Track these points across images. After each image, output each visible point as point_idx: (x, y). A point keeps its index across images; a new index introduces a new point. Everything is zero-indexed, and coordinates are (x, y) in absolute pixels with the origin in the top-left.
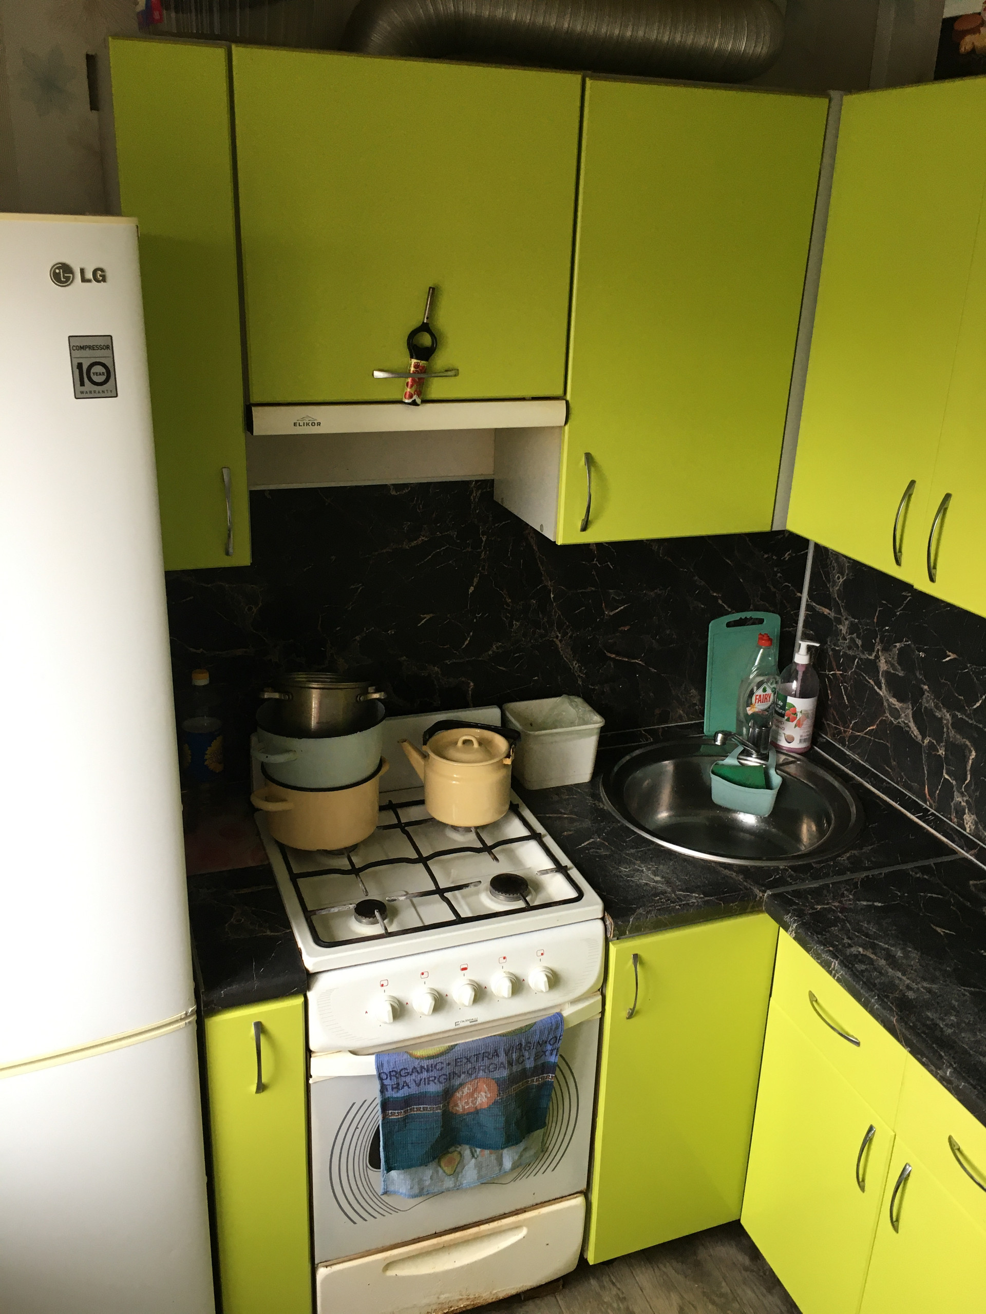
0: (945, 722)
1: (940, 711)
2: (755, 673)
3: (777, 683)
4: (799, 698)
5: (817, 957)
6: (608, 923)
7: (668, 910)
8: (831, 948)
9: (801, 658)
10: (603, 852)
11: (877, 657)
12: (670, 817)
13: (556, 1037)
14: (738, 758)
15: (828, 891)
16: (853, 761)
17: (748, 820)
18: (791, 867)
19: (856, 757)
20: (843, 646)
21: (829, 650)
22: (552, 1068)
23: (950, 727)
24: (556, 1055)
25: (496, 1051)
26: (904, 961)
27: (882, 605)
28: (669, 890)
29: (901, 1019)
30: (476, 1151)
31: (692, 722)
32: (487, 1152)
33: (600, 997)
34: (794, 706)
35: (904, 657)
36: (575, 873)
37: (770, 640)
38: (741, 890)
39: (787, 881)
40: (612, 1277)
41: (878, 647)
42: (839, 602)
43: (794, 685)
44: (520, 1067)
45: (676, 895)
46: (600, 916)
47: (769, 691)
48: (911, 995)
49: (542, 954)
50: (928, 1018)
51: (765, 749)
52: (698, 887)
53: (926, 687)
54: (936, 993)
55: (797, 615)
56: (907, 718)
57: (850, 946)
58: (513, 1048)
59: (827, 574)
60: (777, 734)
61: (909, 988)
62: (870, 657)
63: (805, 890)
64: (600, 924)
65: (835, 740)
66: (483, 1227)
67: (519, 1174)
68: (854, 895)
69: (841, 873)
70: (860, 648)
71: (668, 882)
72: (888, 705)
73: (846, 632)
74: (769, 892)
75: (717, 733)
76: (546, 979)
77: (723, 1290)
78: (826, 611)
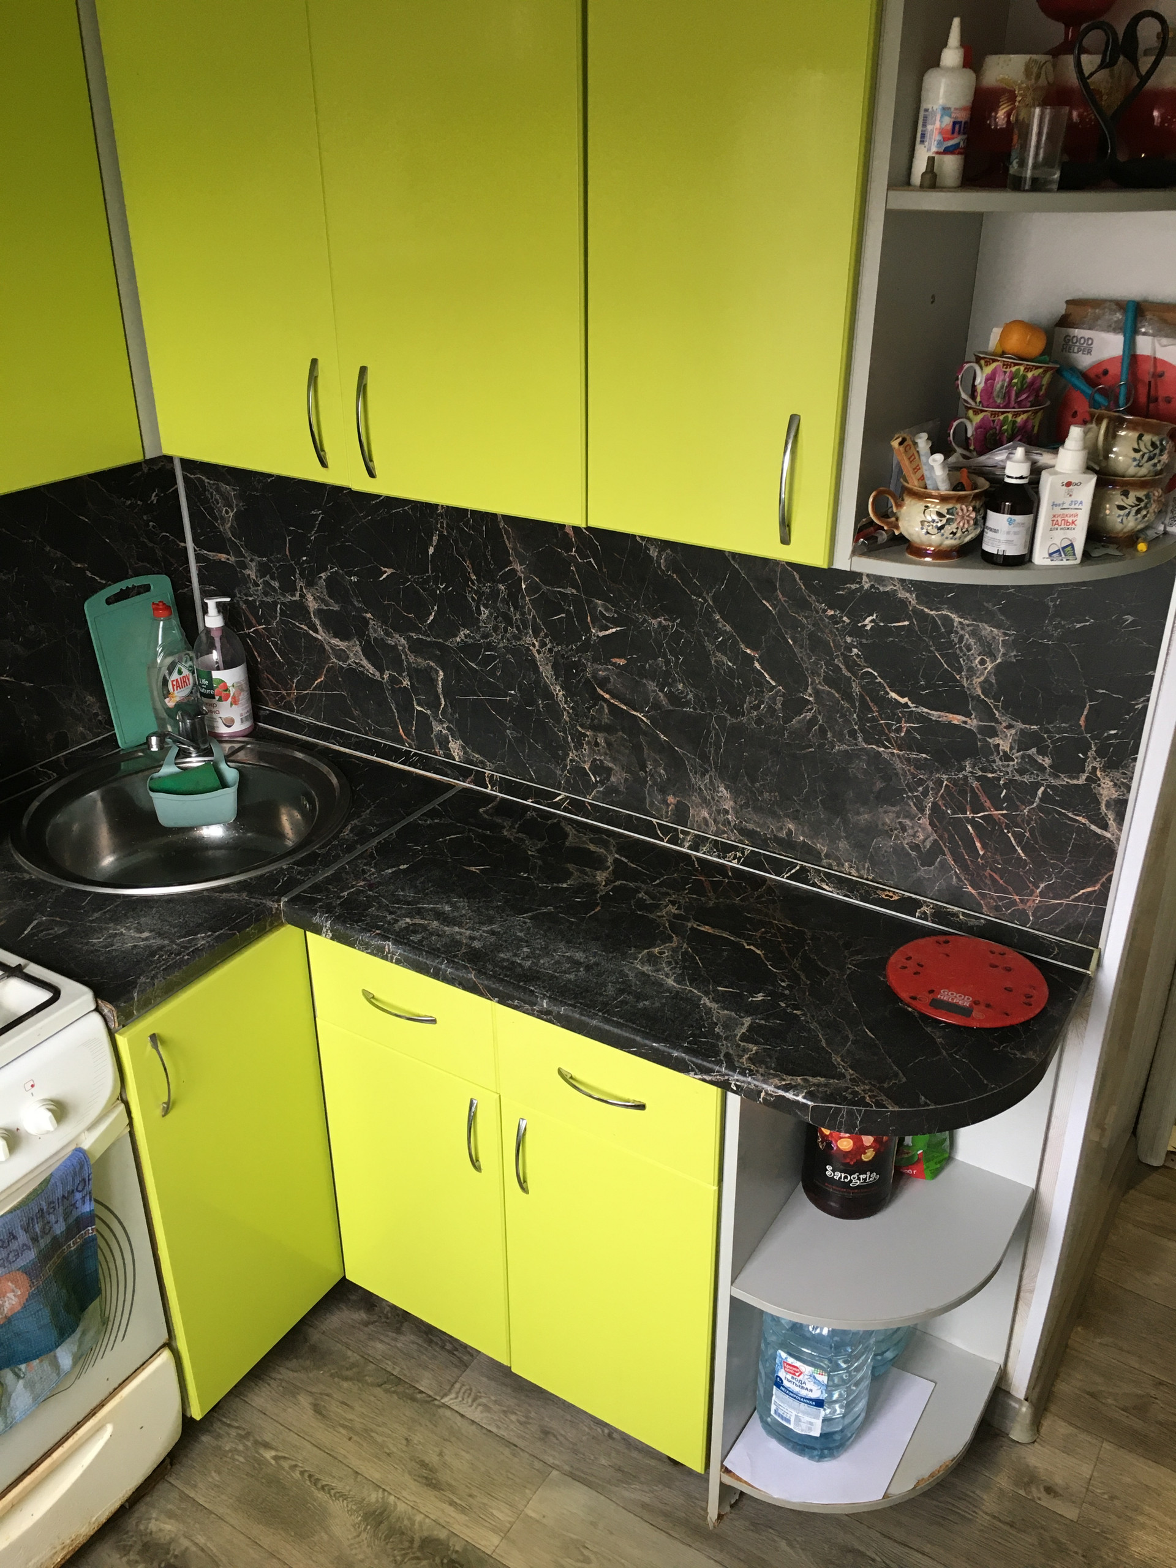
0: (400, 648)
1: (392, 637)
2: (162, 654)
3: (191, 659)
4: (225, 669)
5: (365, 947)
6: (106, 1011)
7: (178, 965)
8: (378, 932)
9: (213, 620)
10: (58, 930)
11: (302, 596)
12: (116, 860)
13: (84, 1180)
14: (176, 764)
15: (347, 873)
16: (309, 725)
17: (214, 832)
18: (294, 863)
19: (310, 720)
20: (257, 594)
21: (241, 603)
22: (91, 1219)
23: (408, 652)
24: (90, 1200)
25: (11, 1234)
26: (456, 914)
27: (290, 533)
28: (166, 942)
29: (480, 972)
30: (20, 1370)
31: (99, 738)
32: (36, 1362)
33: (122, 1106)
34: (223, 681)
35: (334, 588)
36: (34, 969)
37: (168, 608)
38: (252, 909)
39: (299, 879)
40: (224, 1420)
41: (300, 584)
42: (237, 541)
43: (215, 656)
44: (48, 1239)
45: (178, 945)
46: (93, 1007)
47: (185, 672)
48: (476, 944)
49: (32, 1086)
50: (504, 960)
51: (205, 742)
52: (201, 924)
53: (369, 615)
54: (499, 932)
55: (188, 571)
56: (355, 655)
57: (396, 921)
58: (32, 1219)
59: (211, 510)
60: (212, 720)
61: (472, 938)
62: (294, 599)
63: (322, 882)
64: (96, 1018)
65: (280, 708)
66: (56, 1455)
67: (83, 1367)
68: (375, 867)
69: (350, 849)
70: (279, 591)
71: (160, 934)
72: (331, 647)
73: (257, 577)
74: (285, 899)
75: (148, 738)
76: (50, 1114)
77: (351, 1360)
78: (223, 557)
